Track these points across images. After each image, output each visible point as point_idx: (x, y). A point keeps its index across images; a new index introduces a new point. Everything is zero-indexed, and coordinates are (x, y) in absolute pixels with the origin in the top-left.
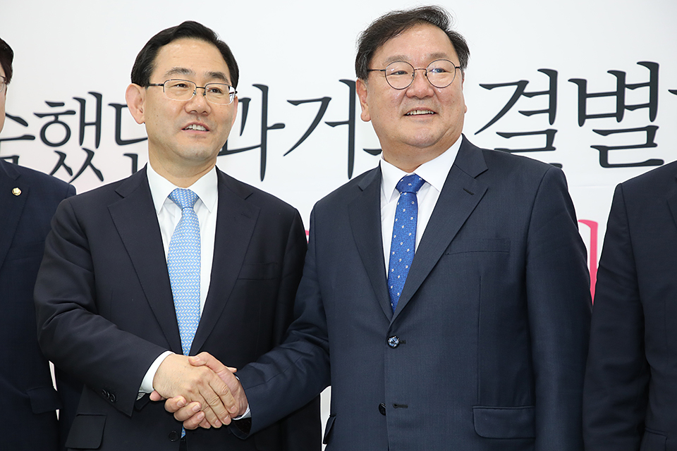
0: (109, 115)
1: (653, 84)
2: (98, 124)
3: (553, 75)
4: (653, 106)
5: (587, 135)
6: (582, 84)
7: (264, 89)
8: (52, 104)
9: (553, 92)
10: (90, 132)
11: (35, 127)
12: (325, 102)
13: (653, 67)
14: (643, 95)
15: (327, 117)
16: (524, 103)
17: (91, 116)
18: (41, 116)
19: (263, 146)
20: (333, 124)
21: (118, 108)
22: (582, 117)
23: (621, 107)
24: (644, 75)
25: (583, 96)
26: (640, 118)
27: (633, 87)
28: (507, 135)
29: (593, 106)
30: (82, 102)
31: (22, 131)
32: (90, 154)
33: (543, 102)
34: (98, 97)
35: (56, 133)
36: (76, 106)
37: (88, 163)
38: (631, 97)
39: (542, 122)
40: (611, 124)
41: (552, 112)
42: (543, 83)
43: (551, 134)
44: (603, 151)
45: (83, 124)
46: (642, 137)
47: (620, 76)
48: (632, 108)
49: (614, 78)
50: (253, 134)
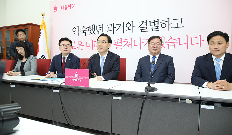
0: (96, 27)
1: (158, 21)
2: (94, 28)
3: (147, 20)
4: (158, 24)
5: (151, 27)
6: (150, 21)
7: (113, 23)
8: (89, 26)
9: (147, 23)
10: (94, 29)
11: (87, 29)
12: (121, 24)
13: (158, 19)
14: (157, 23)
15: (121, 26)
16: (143, 24)
17: (94, 27)
18: (88, 28)
19: (113, 30)
20: (121, 27)
21: (97, 26)
22: (150, 25)
23: (154, 24)
24: (157, 20)
25: (150, 23)
26: (157, 25)
27: (156, 22)
28: (142, 28)
29: (151, 24)
30: (93, 26)
31: (86, 29)
32: (94, 32)
33: (146, 24)
34: (94, 25)
35: (90, 29)
36: (92, 26)
37: (94, 33)
38: (156, 23)
39: (146, 26)
40: (153, 26)
41: (147, 25)
42: (146, 21)
43: (147, 27)
44: (153, 29)
45: (93, 28)
46: (157, 28)
47: (154, 20)
48: (156, 24)
49: (154, 21)
50: (112, 29)
